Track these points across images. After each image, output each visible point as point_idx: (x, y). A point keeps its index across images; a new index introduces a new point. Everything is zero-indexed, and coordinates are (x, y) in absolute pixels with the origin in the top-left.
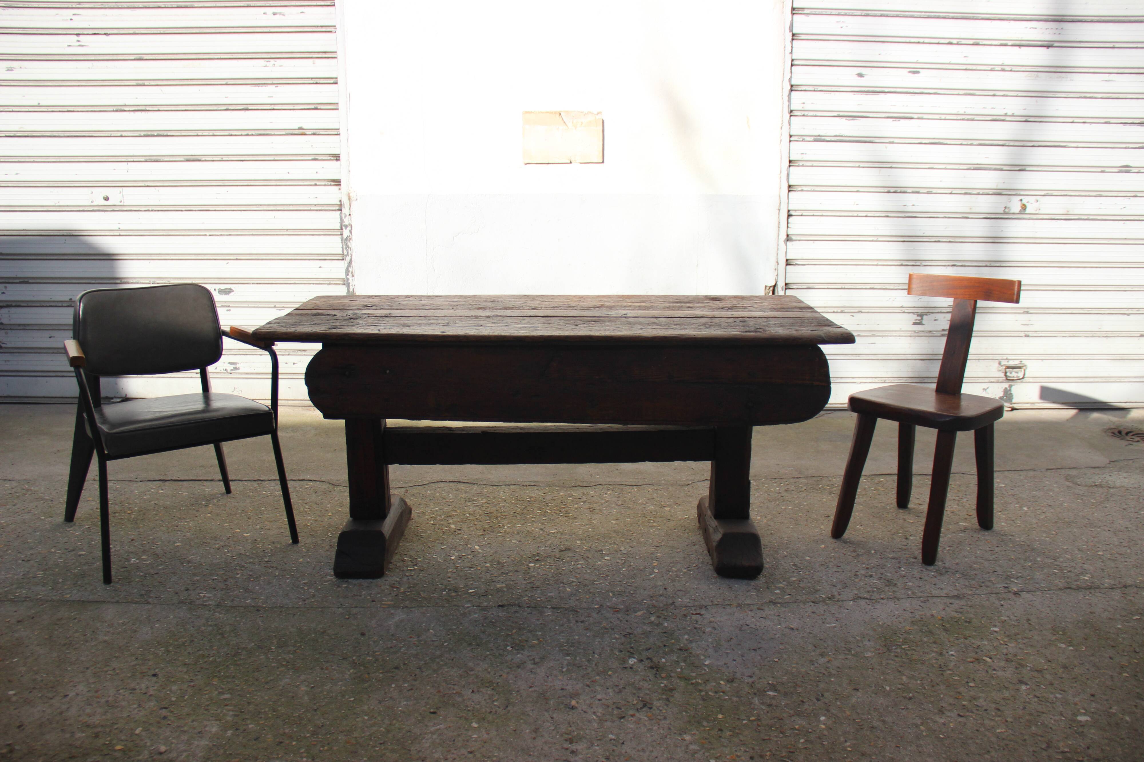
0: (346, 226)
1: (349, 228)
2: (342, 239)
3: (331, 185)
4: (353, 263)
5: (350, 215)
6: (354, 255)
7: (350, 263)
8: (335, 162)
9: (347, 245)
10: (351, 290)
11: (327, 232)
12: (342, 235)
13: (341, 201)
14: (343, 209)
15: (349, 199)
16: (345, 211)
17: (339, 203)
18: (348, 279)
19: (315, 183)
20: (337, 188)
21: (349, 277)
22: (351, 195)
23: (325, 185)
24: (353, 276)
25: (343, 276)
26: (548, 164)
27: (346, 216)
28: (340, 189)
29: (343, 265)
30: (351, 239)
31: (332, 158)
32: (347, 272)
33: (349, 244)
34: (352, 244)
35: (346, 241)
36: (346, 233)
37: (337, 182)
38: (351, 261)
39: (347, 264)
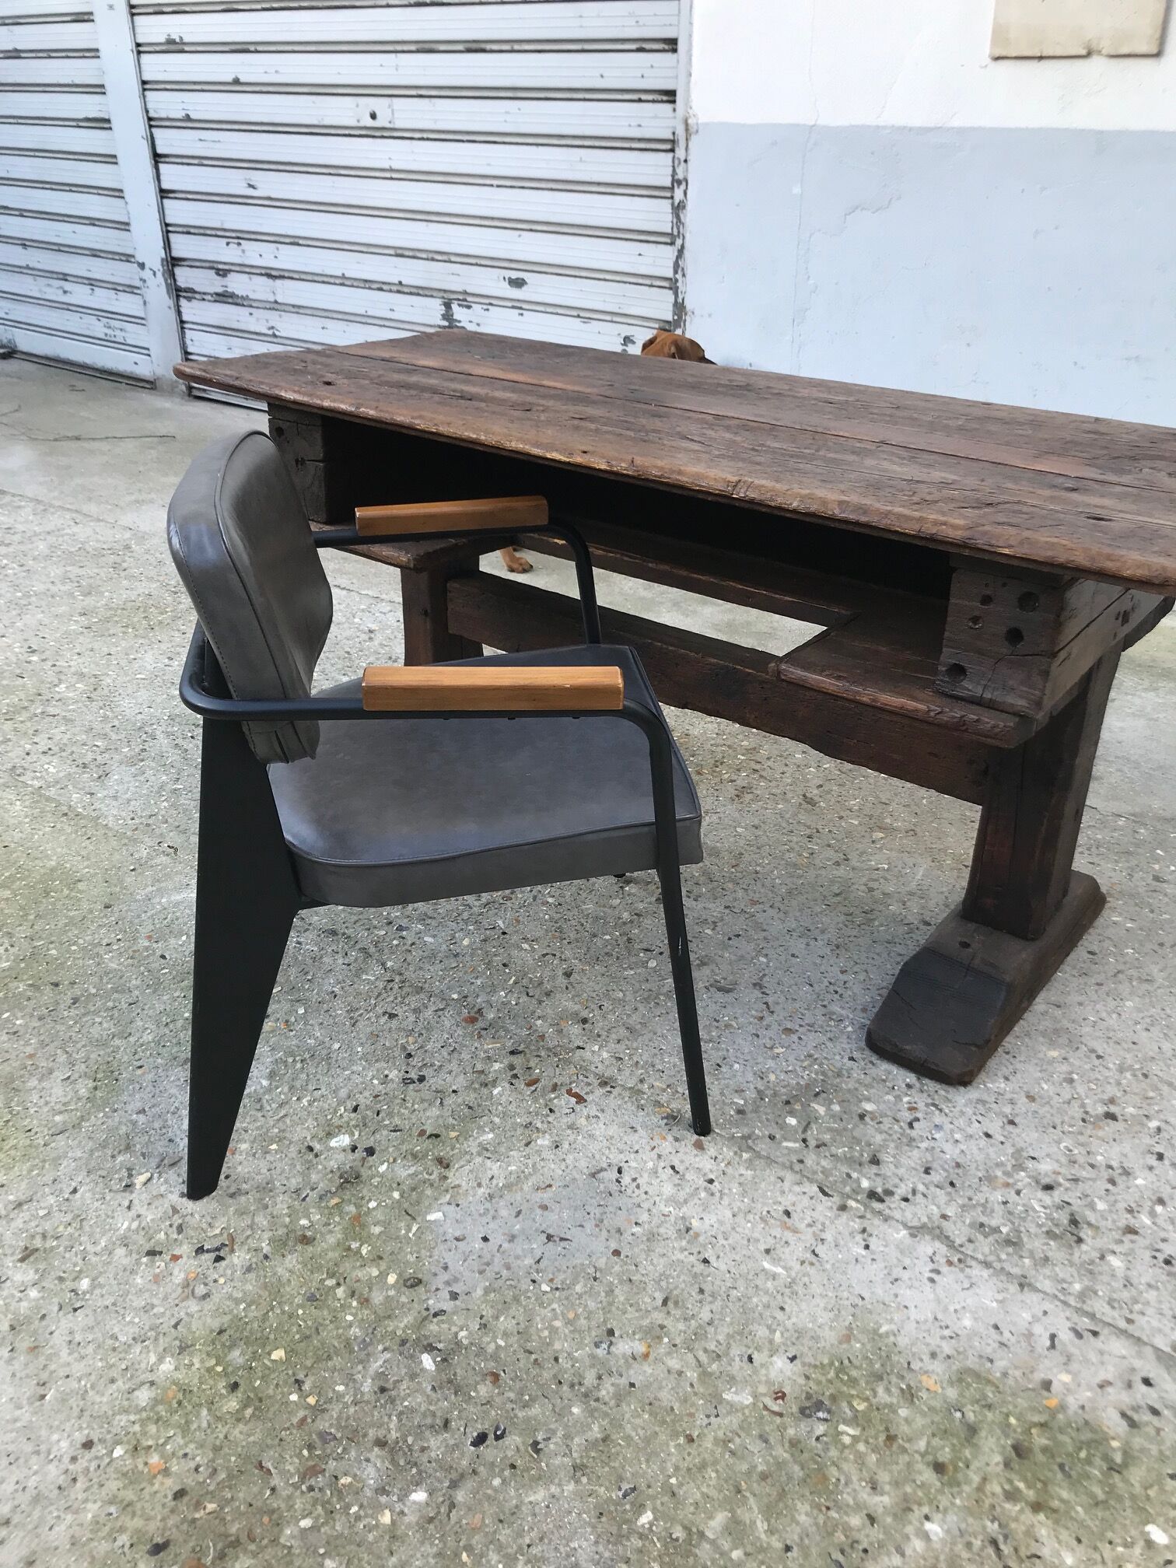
0: (679, 182)
1: (683, 187)
2: (673, 204)
3: (662, 101)
4: (686, 253)
5: (686, 161)
6: (687, 236)
7: (681, 252)
8: (669, 55)
9: (678, 217)
10: (680, 300)
11: (652, 191)
12: (672, 198)
13: (674, 133)
14: (677, 150)
15: (687, 130)
16: (680, 153)
17: (671, 137)
18: (677, 281)
19: (637, 96)
20: (669, 106)
21: (679, 276)
22: (690, 121)
23: (653, 101)
24: (684, 275)
25: (670, 274)
26: (1041, 58)
27: (679, 163)
28: (674, 110)
29: (670, 253)
30: (684, 207)
31: (666, 47)
32: (676, 267)
33: (682, 216)
34: (689, 216)
35: (678, 209)
36: (678, 194)
37: (669, 96)
38: (683, 246)
39: (676, 253)
